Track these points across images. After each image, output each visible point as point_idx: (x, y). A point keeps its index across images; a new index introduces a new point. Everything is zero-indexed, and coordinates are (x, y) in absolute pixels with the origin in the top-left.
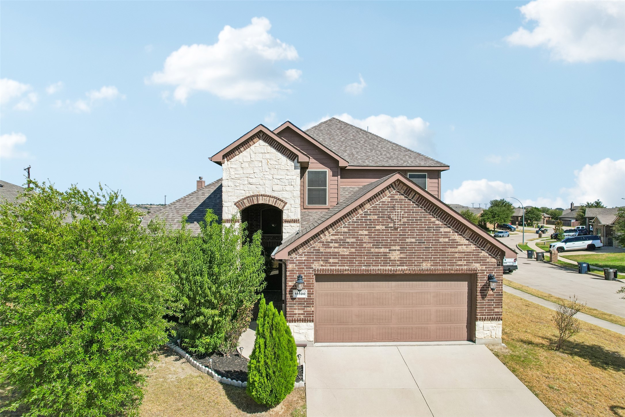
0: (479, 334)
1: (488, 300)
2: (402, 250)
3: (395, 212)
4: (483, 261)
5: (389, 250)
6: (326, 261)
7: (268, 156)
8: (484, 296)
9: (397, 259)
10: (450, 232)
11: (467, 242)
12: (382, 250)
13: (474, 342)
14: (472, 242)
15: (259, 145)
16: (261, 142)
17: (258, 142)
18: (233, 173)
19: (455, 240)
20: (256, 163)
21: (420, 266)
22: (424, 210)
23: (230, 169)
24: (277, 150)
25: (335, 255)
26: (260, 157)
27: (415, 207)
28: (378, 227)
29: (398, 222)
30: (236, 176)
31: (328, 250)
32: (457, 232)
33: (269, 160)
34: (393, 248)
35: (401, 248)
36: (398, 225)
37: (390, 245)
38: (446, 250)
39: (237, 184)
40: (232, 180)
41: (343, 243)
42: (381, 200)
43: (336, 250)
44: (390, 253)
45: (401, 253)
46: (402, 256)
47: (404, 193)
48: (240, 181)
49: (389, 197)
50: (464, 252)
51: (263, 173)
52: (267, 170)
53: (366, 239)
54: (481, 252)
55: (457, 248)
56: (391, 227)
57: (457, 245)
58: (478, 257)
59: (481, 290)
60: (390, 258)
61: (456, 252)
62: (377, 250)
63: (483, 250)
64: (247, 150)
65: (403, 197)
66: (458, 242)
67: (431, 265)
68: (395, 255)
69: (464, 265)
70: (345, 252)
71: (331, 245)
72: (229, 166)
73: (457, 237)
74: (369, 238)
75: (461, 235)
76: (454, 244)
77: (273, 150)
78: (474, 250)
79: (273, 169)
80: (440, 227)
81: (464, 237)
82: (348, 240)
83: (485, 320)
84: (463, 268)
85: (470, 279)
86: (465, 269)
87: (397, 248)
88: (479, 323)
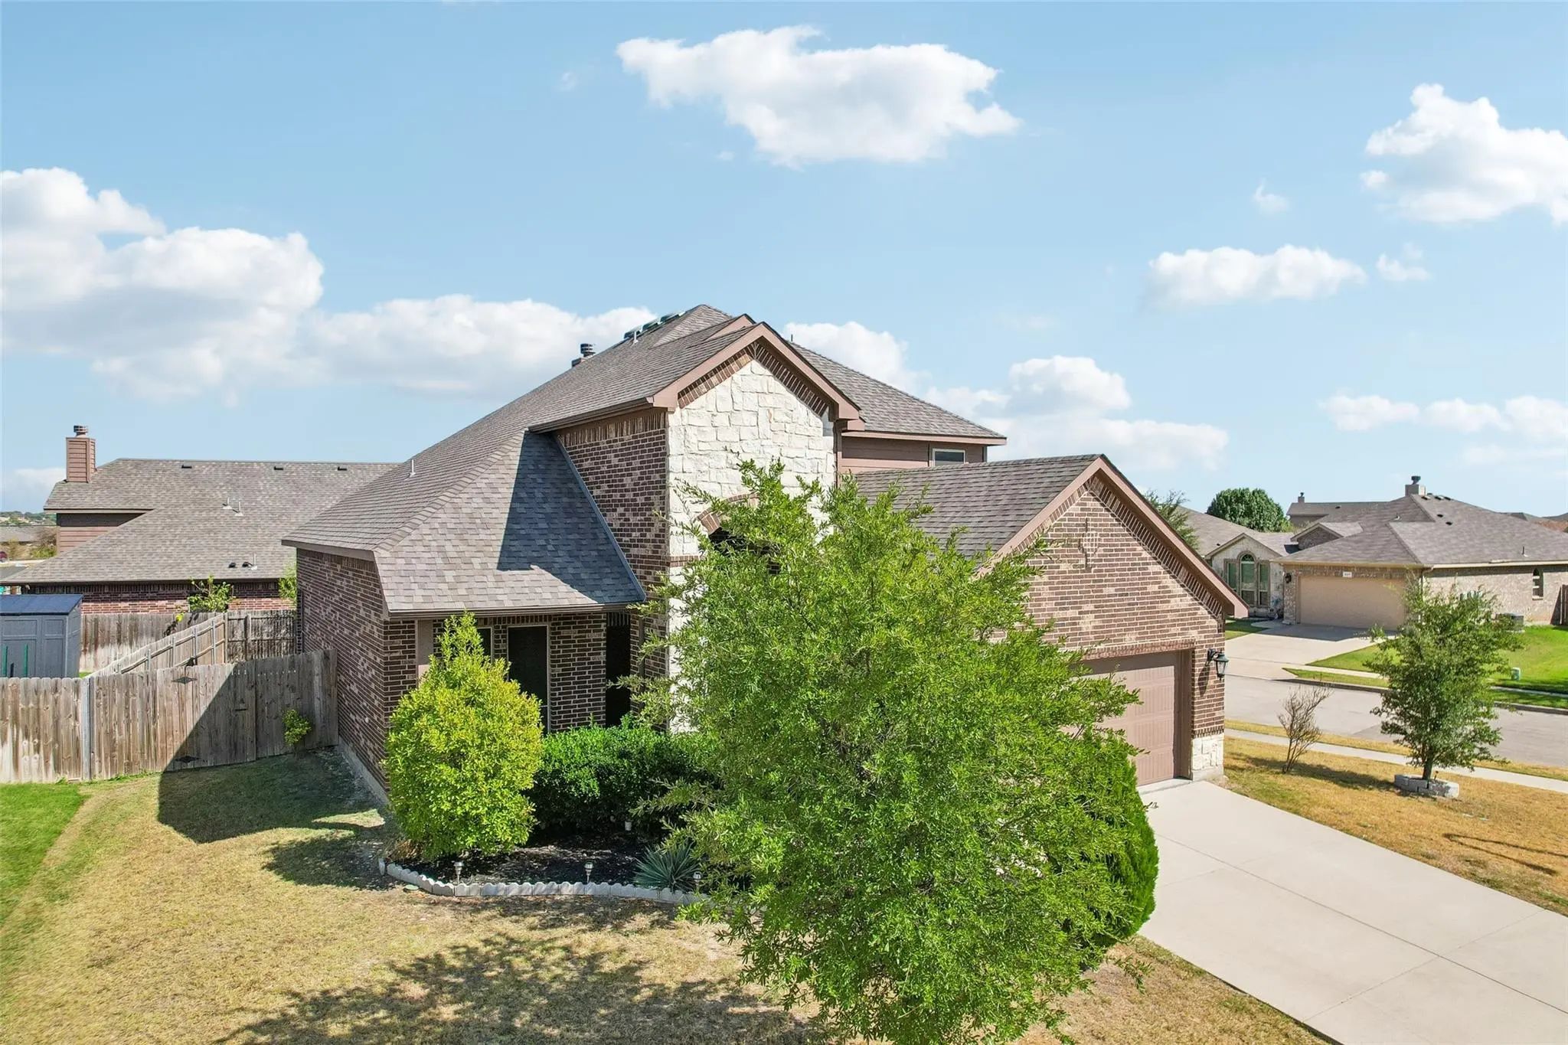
0: (1198, 761)
1: (1208, 697)
2: (1098, 611)
3: (1089, 535)
4: (1200, 626)
5: (1080, 613)
7: (769, 401)
8: (1203, 689)
9: (1090, 630)
10: (1160, 573)
11: (1180, 590)
12: (1069, 613)
13: (1189, 778)
14: (1187, 591)
15: (750, 373)
16: (755, 365)
17: (748, 366)
18: (694, 440)
19: (1167, 587)
20: (746, 416)
21: (1122, 640)
22: (1128, 530)
23: (688, 429)
24: (789, 387)
26: (751, 402)
27: (1114, 525)
28: (1063, 567)
29: (1093, 555)
30: (703, 446)
32: (1169, 572)
33: (771, 411)
34: (1086, 608)
35: (1096, 607)
36: (1093, 560)
37: (1081, 603)
38: (1155, 607)
39: (705, 468)
40: (691, 456)
42: (1067, 511)
44: (1080, 618)
45: (1096, 617)
46: (1097, 624)
47: (1100, 496)
48: (710, 461)
49: (1078, 504)
50: (1178, 611)
51: (759, 441)
52: (770, 434)
54: (1199, 609)
55: (1169, 602)
56: (1082, 566)
57: (1169, 597)
58: (1195, 619)
59: (1199, 680)
60: (1080, 629)
61: (1168, 611)
62: (1061, 614)
63: (1201, 604)
64: (724, 383)
65: (1097, 505)
66: (1170, 592)
67: (1137, 639)
68: (1088, 623)
69: (1179, 634)
72: (685, 422)
73: (1169, 581)
74: (1050, 589)
75: (1174, 577)
76: (1165, 595)
77: (779, 387)
78: (1190, 605)
79: (781, 433)
80: (1148, 564)
81: (1178, 582)
83: (1203, 734)
84: (1177, 637)
85: (1182, 659)
86: (1180, 639)
87: (1091, 607)
88: (1197, 742)
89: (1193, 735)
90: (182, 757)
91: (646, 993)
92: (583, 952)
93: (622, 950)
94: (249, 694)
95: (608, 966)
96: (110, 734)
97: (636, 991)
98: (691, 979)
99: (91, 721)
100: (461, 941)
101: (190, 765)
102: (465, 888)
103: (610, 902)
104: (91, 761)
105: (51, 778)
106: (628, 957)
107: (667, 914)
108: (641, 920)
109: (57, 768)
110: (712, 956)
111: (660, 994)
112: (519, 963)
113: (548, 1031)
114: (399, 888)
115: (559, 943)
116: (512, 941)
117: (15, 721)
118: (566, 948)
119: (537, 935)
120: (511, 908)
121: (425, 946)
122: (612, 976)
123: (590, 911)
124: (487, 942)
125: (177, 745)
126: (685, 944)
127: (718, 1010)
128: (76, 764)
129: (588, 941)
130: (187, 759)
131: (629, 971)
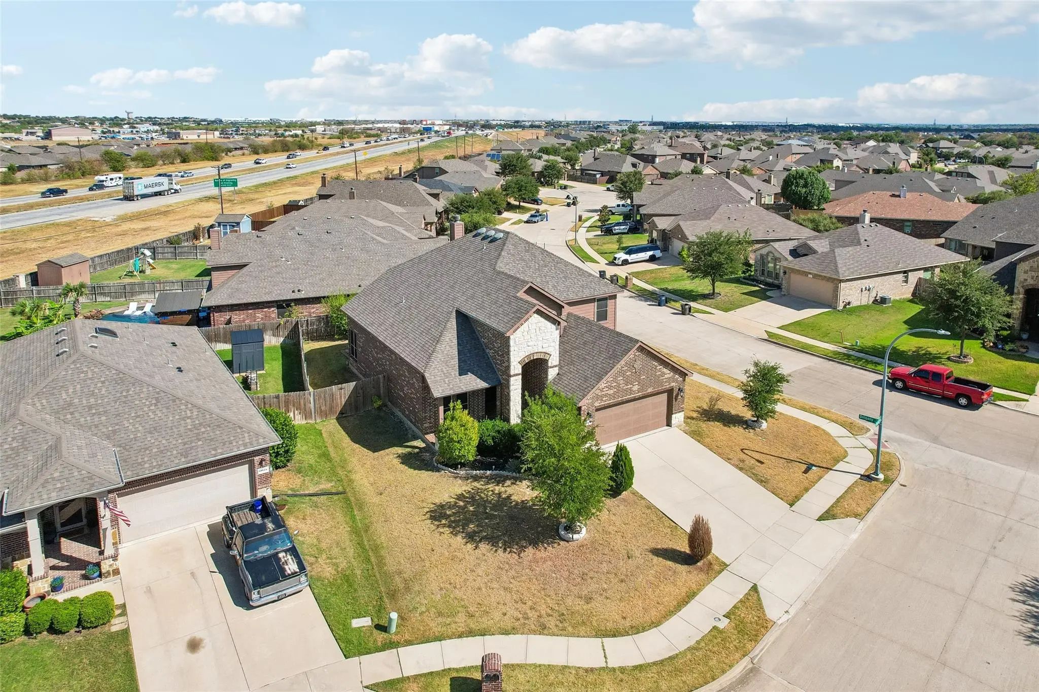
0: (673, 421)
1: (678, 401)
3: (637, 362)
4: (676, 381)
5: (633, 385)
6: (602, 400)
7: (540, 325)
8: (676, 400)
10: (661, 368)
11: (669, 372)
12: (629, 387)
13: (671, 426)
14: (671, 371)
15: (534, 318)
16: (535, 315)
18: (518, 341)
19: (664, 372)
20: (532, 330)
21: (647, 390)
23: (516, 339)
24: (545, 319)
25: (606, 395)
26: (535, 326)
28: (627, 374)
29: (638, 368)
30: (520, 342)
31: (603, 393)
32: (665, 367)
33: (540, 327)
34: (635, 384)
36: (637, 370)
37: (633, 382)
38: (660, 378)
39: (520, 348)
40: (517, 346)
41: (610, 387)
42: (629, 358)
43: (607, 392)
44: (633, 387)
45: (638, 385)
46: (638, 387)
47: (641, 351)
48: (522, 346)
49: (636, 354)
50: (668, 378)
51: (536, 337)
52: (540, 334)
53: (622, 382)
54: (675, 376)
55: (665, 376)
56: (634, 372)
58: (674, 379)
59: (674, 397)
60: (633, 389)
61: (664, 379)
62: (627, 387)
64: (526, 323)
65: (641, 353)
67: (652, 388)
68: (636, 388)
69: (668, 384)
70: (611, 392)
71: (604, 390)
72: (515, 337)
73: (665, 370)
76: (664, 374)
78: (672, 376)
80: (657, 366)
81: (668, 369)
82: (612, 385)
83: (676, 413)
84: (667, 386)
85: (670, 392)
86: (668, 386)
87: (637, 383)
88: (674, 416)
89: (672, 414)
90: (341, 413)
91: (514, 503)
92: (496, 492)
93: (506, 491)
94: (361, 391)
95: (504, 496)
96: (320, 407)
97: (511, 503)
98: (523, 499)
99: (315, 404)
100: (466, 489)
101: (344, 415)
102: (462, 472)
103: (501, 476)
104: (315, 416)
105: (304, 422)
106: (508, 493)
107: (515, 480)
108: (508, 483)
109: (306, 419)
110: (528, 493)
111: (517, 504)
112: (482, 495)
113: (495, 513)
114: (443, 471)
115: (490, 489)
116: (479, 489)
117: (294, 406)
118: (492, 491)
119: (484, 487)
120: (476, 478)
121: (459, 491)
122: (505, 499)
123: (495, 479)
124: (473, 489)
125: (340, 409)
126: (521, 490)
127: (530, 507)
128: (311, 418)
129: (498, 489)
130: (343, 414)
131: (509, 497)
